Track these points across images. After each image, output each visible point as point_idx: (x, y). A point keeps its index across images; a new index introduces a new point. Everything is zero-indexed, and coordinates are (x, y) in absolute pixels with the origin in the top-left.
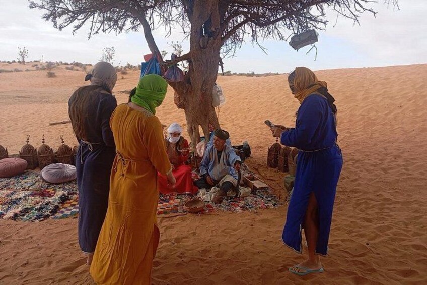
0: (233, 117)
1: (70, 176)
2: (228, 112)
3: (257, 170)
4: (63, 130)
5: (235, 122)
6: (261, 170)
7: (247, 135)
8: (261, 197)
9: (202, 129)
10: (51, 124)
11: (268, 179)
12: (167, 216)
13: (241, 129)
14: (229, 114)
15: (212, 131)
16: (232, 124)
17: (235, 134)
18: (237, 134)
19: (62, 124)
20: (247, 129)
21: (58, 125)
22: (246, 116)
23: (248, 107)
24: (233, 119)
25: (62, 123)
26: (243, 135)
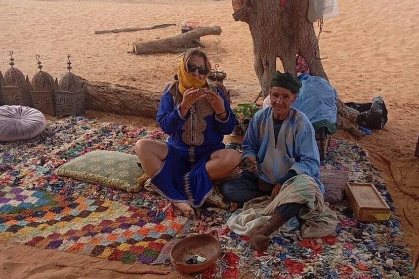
0: (380, 40)
1: (23, 133)
2: (375, 30)
3: (388, 163)
4: (108, 42)
5: (382, 50)
6: (396, 165)
7: (396, 76)
8: (371, 250)
9: (281, 64)
10: (97, 33)
11: (406, 194)
12: (127, 267)
13: (388, 64)
14: (373, 35)
15: (303, 72)
16: (375, 52)
17: (374, 73)
18: (378, 72)
19: (112, 33)
20: (400, 64)
21: (106, 34)
22: (403, 41)
23: (411, 24)
24: (379, 44)
25: (112, 31)
26: (387, 77)
